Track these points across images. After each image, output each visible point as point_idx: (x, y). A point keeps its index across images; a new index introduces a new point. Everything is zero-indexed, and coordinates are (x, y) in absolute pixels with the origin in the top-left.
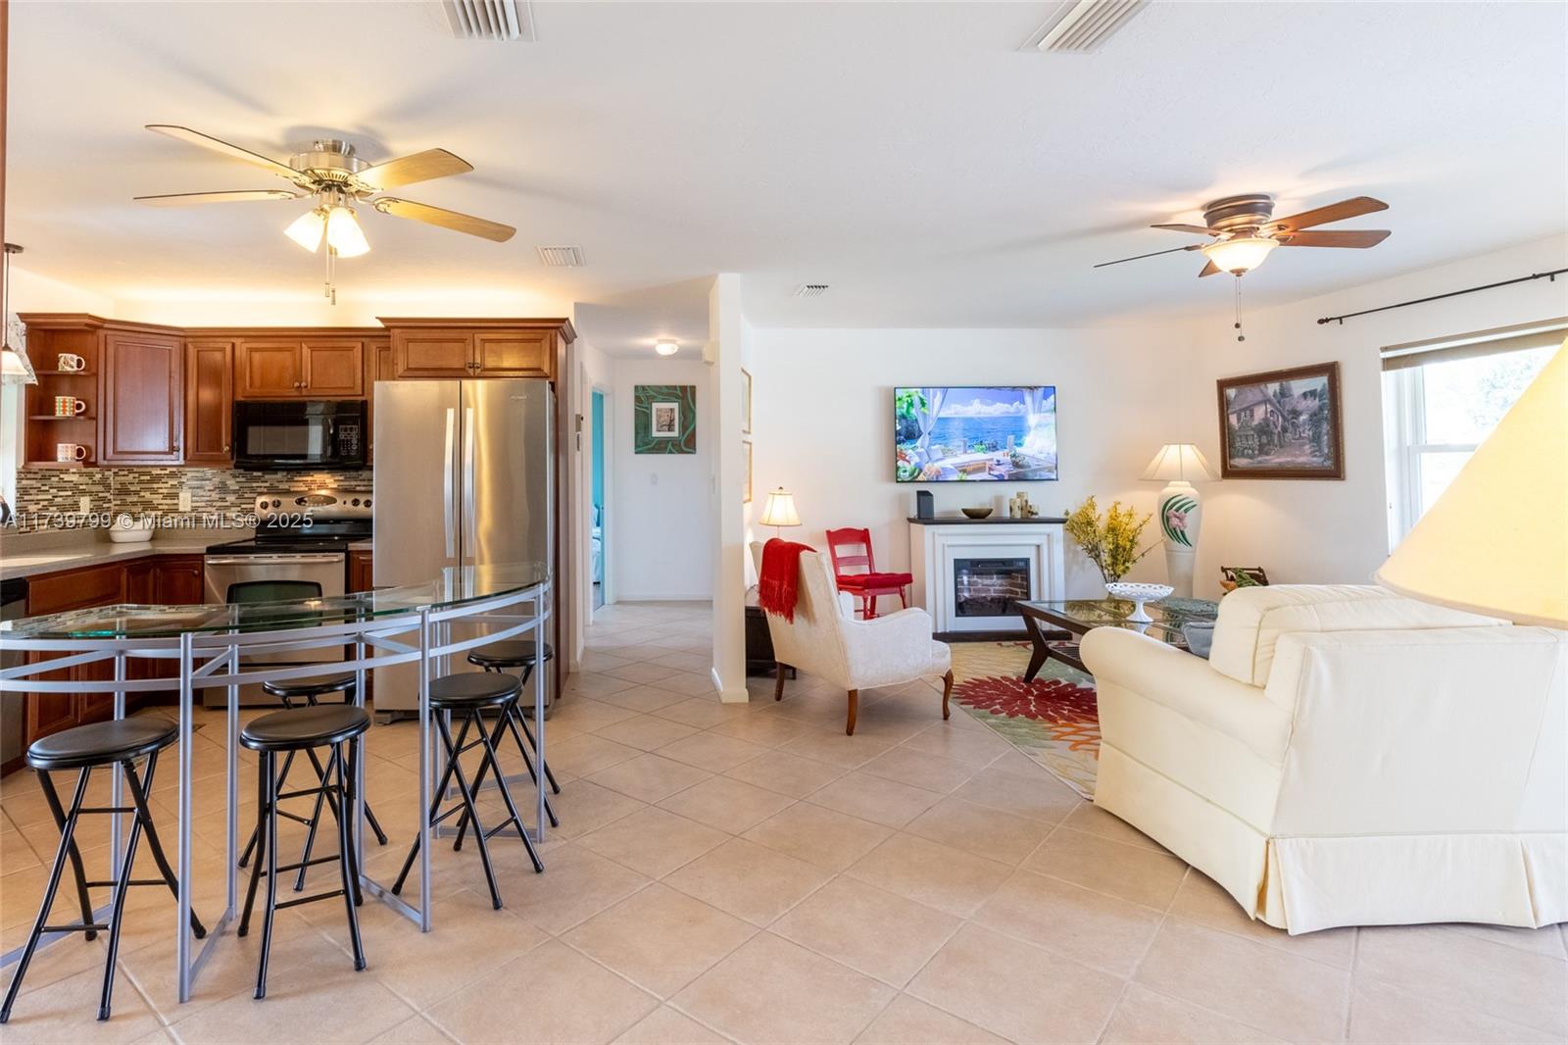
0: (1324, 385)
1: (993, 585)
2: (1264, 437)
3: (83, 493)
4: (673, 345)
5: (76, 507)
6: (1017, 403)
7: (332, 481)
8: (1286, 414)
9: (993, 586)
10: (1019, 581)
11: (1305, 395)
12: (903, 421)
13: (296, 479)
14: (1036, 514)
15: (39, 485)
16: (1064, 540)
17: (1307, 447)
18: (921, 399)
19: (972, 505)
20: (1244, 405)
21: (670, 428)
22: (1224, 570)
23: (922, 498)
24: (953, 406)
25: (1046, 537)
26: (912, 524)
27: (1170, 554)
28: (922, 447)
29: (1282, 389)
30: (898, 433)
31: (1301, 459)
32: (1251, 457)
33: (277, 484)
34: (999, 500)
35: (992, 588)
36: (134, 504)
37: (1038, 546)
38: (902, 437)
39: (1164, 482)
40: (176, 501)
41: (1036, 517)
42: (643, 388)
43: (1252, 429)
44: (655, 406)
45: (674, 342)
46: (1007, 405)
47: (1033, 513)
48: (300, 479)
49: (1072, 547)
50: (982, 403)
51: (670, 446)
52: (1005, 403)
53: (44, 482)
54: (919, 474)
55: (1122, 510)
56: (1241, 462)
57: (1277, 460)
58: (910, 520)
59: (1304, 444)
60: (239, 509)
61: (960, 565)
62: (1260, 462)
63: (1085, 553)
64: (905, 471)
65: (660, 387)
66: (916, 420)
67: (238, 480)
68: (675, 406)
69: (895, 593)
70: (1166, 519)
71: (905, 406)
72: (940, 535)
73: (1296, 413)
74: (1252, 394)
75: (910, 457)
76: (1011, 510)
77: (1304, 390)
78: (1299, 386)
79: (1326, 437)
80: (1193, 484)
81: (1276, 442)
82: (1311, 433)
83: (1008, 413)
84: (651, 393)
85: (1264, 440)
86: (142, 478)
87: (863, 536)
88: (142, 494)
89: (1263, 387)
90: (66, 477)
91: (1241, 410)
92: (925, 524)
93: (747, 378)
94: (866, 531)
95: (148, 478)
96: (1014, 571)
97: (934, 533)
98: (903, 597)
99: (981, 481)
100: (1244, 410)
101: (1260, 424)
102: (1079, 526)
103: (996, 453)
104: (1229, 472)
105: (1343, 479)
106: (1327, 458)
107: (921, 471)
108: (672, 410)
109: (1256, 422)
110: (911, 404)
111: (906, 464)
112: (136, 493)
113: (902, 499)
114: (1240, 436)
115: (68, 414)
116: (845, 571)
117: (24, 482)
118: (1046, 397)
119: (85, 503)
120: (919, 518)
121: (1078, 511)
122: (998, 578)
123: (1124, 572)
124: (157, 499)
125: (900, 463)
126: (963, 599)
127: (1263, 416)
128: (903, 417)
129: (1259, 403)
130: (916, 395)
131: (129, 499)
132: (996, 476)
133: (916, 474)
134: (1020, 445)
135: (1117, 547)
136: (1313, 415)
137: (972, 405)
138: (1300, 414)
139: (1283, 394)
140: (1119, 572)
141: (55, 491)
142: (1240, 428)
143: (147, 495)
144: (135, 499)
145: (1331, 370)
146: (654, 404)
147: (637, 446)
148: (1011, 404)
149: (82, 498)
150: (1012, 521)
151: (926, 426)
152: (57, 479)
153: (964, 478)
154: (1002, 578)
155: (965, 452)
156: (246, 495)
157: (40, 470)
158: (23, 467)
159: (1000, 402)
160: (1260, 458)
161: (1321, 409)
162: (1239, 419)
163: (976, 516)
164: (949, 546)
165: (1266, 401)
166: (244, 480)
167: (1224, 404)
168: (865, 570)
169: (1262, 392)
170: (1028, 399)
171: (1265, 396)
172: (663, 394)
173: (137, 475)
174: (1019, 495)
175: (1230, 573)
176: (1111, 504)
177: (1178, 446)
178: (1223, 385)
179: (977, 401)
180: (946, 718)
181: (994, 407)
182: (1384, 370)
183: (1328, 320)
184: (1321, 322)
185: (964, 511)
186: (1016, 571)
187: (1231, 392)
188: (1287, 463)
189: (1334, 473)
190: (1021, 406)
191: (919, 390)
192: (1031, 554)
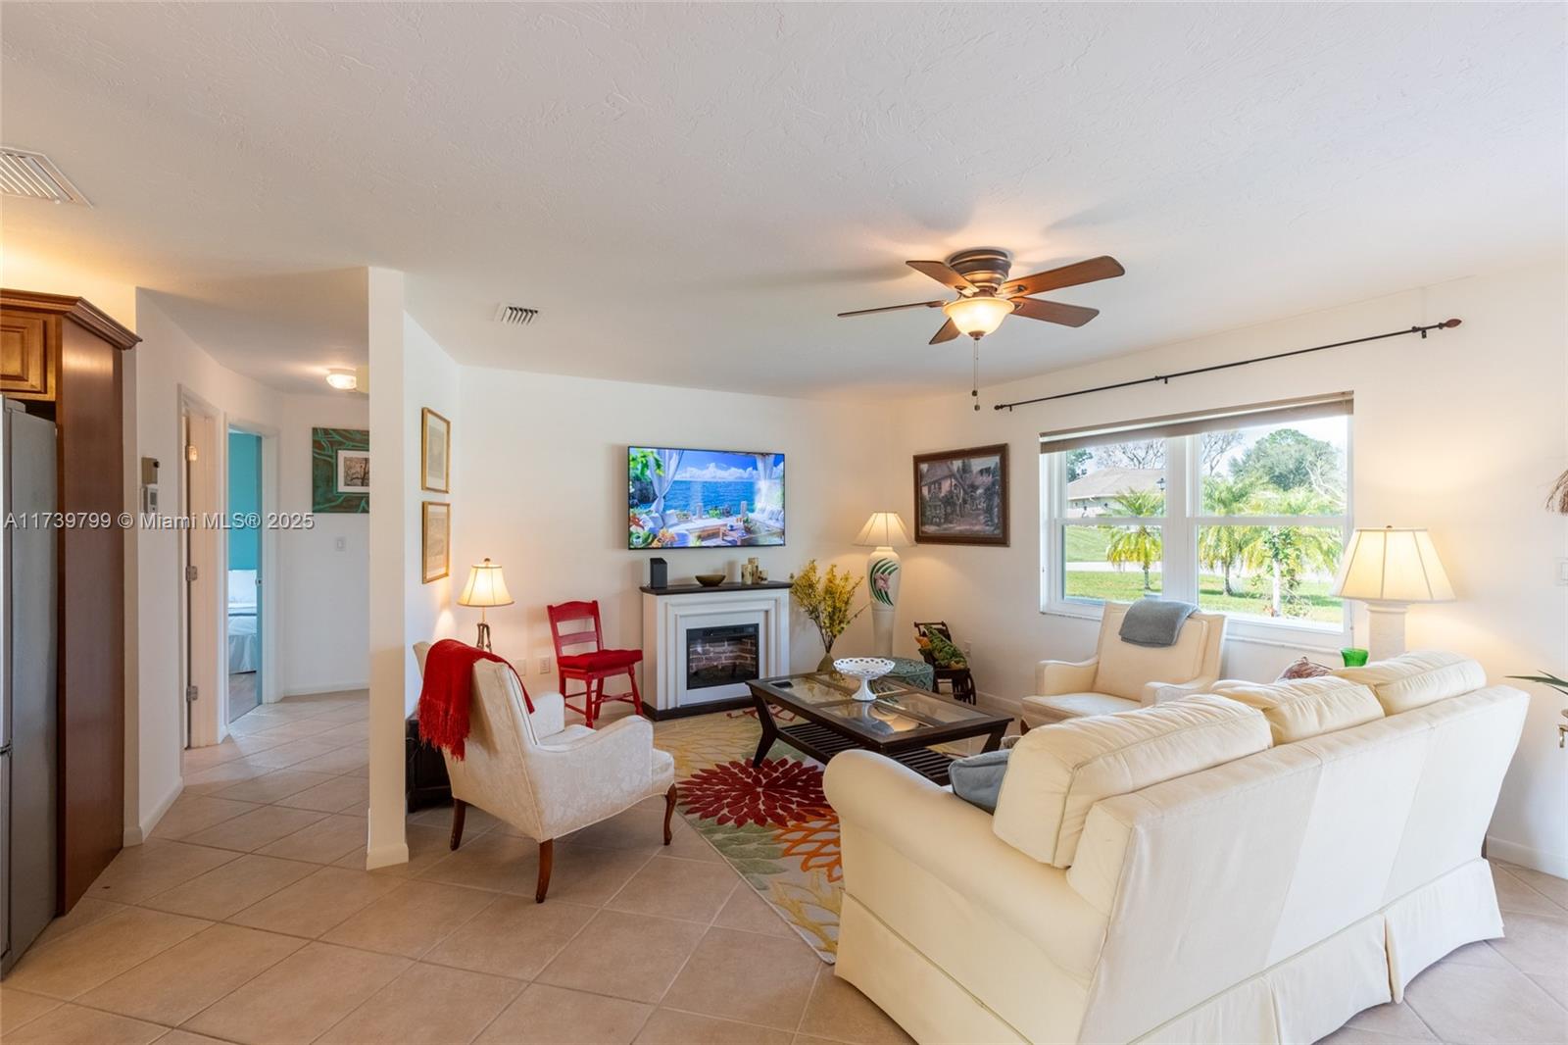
0: (997, 464)
1: (724, 652)
2: (949, 508)
4: (352, 377)
6: (751, 469)
8: (966, 487)
9: (723, 654)
10: (749, 647)
11: (981, 472)
12: (637, 483)
14: (766, 579)
16: (790, 603)
17: (982, 517)
18: (657, 460)
19: (706, 571)
20: (935, 479)
21: (364, 480)
22: (917, 625)
23: (655, 566)
24: (689, 469)
25: (773, 602)
26: (645, 594)
27: (875, 611)
28: (656, 512)
29: (964, 465)
30: (631, 496)
31: (977, 528)
32: (938, 525)
34: (731, 565)
35: (723, 656)
37: (767, 612)
38: (636, 501)
39: (872, 547)
41: (765, 582)
42: (325, 431)
43: (940, 500)
44: (343, 454)
45: (352, 373)
46: (741, 471)
47: (762, 579)
49: (795, 609)
50: (717, 466)
51: (363, 503)
52: (739, 468)
54: (652, 541)
55: (839, 573)
56: (930, 529)
57: (958, 528)
58: (643, 590)
59: (979, 515)
61: (693, 636)
62: (945, 529)
63: (807, 614)
64: (639, 537)
65: (350, 432)
66: (651, 482)
69: (624, 672)
70: (873, 581)
71: (639, 467)
72: (672, 605)
73: (974, 488)
74: (941, 469)
75: (644, 522)
76: (743, 576)
77: (979, 468)
78: (978, 464)
79: (996, 509)
80: (895, 550)
81: (958, 512)
82: (985, 505)
83: (741, 478)
84: (338, 438)
85: (949, 510)
87: (592, 609)
89: (948, 463)
91: (931, 484)
92: (658, 594)
93: (445, 425)
94: (595, 603)
96: (744, 637)
97: (666, 604)
98: (632, 675)
99: (715, 547)
100: (934, 483)
101: (946, 496)
102: (801, 589)
103: (730, 518)
104: (921, 538)
105: (1008, 546)
106: (997, 527)
107: (655, 537)
108: (367, 460)
109: (942, 495)
110: (646, 465)
111: (639, 530)
113: (635, 566)
114: (930, 506)
116: (568, 651)
118: (776, 464)
120: (652, 588)
121: (802, 574)
122: (729, 645)
123: (840, 632)
125: (633, 529)
126: (695, 670)
127: (948, 489)
128: (637, 479)
129: (946, 477)
130: (652, 455)
132: (729, 542)
133: (650, 540)
134: (753, 511)
135: (834, 608)
136: (987, 489)
137: (707, 468)
138: (977, 488)
139: (965, 470)
140: (835, 633)
142: (930, 498)
145: (1001, 450)
146: (340, 453)
148: (745, 470)
150: (743, 587)
151: (661, 490)
153: (701, 544)
154: (733, 644)
155: (701, 517)
159: (735, 466)
160: (945, 526)
161: (993, 484)
162: (929, 491)
163: (709, 584)
164: (681, 616)
165: (951, 476)
167: (918, 477)
168: (592, 648)
169: (948, 467)
170: (760, 465)
171: (951, 471)
172: (353, 440)
174: (751, 561)
175: (922, 628)
176: (829, 567)
177: (884, 514)
178: (918, 460)
179: (712, 465)
180: (667, 842)
181: (729, 471)
182: (1042, 453)
183: (1002, 407)
184: (997, 408)
185: (698, 578)
186: (746, 637)
187: (924, 467)
188: (966, 530)
189: (1001, 540)
190: (755, 472)
191: (655, 450)
192: (759, 619)
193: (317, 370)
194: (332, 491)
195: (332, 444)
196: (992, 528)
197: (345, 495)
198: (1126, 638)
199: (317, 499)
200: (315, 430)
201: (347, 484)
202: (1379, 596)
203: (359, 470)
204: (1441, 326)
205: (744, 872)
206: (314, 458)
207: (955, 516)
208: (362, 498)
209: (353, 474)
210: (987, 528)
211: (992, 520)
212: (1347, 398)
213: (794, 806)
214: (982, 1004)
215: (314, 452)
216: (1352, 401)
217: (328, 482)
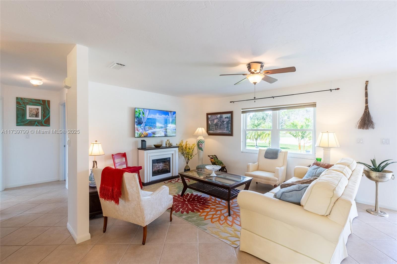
0: (230, 116)
2: (216, 126)
4: (40, 81)
6: (167, 115)
8: (221, 122)
9: (161, 166)
10: (167, 164)
11: (226, 118)
12: (138, 118)
14: (172, 145)
16: (178, 151)
17: (226, 129)
18: (143, 112)
19: (156, 143)
20: (213, 119)
21: (37, 115)
22: (209, 156)
23: (143, 142)
24: (151, 115)
25: (174, 151)
26: (139, 150)
28: (143, 127)
29: (221, 116)
30: (135, 122)
31: (224, 132)
32: (213, 131)
34: (162, 141)
35: (160, 166)
37: (172, 154)
38: (137, 124)
39: (198, 137)
41: (172, 146)
42: (21, 99)
43: (214, 124)
44: (28, 107)
45: (41, 80)
46: (165, 116)
47: (171, 145)
50: (159, 115)
51: (36, 123)
54: (142, 135)
55: (188, 143)
56: (211, 132)
57: (219, 132)
58: (139, 149)
61: (154, 161)
62: (215, 132)
64: (138, 134)
65: (31, 99)
66: (141, 118)
68: (40, 108)
70: (198, 145)
71: (138, 114)
72: (149, 153)
73: (223, 122)
74: (214, 117)
75: (139, 130)
76: (166, 144)
78: (224, 116)
79: (230, 127)
80: (204, 137)
81: (219, 127)
82: (226, 126)
84: (26, 101)
85: (216, 127)
87: (124, 155)
89: (217, 115)
91: (211, 120)
92: (144, 150)
94: (125, 153)
96: (166, 161)
97: (147, 153)
98: (139, 174)
99: (158, 137)
100: (212, 120)
101: (216, 123)
103: (162, 129)
104: (210, 134)
105: (233, 136)
106: (230, 131)
107: (142, 134)
108: (38, 109)
109: (215, 123)
110: (140, 114)
111: (138, 132)
113: (136, 143)
114: (211, 126)
118: (174, 114)
120: (142, 148)
121: (179, 144)
122: (162, 163)
123: (191, 159)
125: (136, 132)
126: (154, 171)
127: (216, 122)
128: (137, 117)
129: (215, 119)
130: (142, 111)
133: (141, 135)
134: (168, 127)
136: (227, 122)
137: (156, 115)
138: (224, 122)
139: (221, 117)
140: (189, 159)
142: (211, 124)
145: (231, 113)
146: (27, 106)
147: (17, 123)
148: (166, 115)
150: (166, 148)
151: (144, 121)
153: (154, 136)
154: (163, 163)
155: (154, 128)
159: (164, 115)
160: (215, 131)
161: (229, 121)
162: (211, 122)
163: (158, 147)
164: (151, 156)
165: (217, 118)
167: (208, 119)
169: (216, 116)
170: (170, 114)
171: (217, 117)
172: (33, 102)
174: (168, 140)
175: (211, 157)
176: (186, 142)
177: (201, 128)
178: (208, 114)
179: (158, 114)
180: (171, 221)
181: (162, 116)
182: (242, 113)
183: (232, 102)
184: (231, 102)
185: (154, 145)
186: (167, 161)
187: (209, 116)
188: (221, 132)
189: (231, 134)
190: (168, 116)
191: (142, 109)
192: (171, 156)
193: (26, 78)
194: (24, 119)
195: (24, 103)
196: (229, 132)
197: (29, 120)
198: (266, 157)
199: (18, 122)
200: (17, 98)
201: (30, 117)
202: (328, 147)
203: (35, 112)
204: (336, 89)
205: (198, 226)
206: (17, 108)
207: (218, 129)
208: (36, 121)
209: (33, 113)
210: (227, 132)
211: (228, 130)
212: (315, 104)
213: (199, 206)
214: (297, 252)
215: (17, 105)
216: (316, 104)
217: (23, 116)
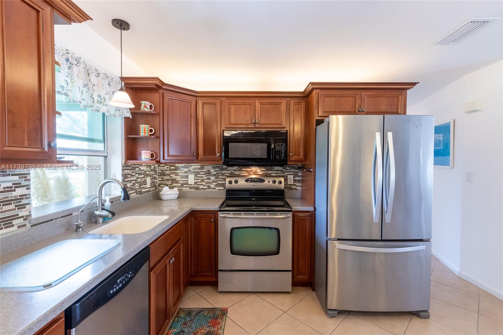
3: (148, 175)
5: (145, 183)
7: (260, 171)
13: (243, 169)
15: (131, 173)
33: (234, 172)
36: (168, 180)
40: (187, 179)
48: (245, 169)
53: (133, 171)
60: (216, 183)
67: (216, 169)
86: (171, 168)
88: (171, 175)
90: (142, 168)
95: (174, 168)
112: (169, 175)
115: (146, 135)
117: (125, 171)
119: (149, 180)
124: (178, 178)
131: (166, 178)
141: (137, 175)
143: (174, 176)
144: (168, 178)
149: (147, 178)
152: (138, 168)
156: (219, 177)
157: (132, 165)
158: (125, 163)
166: (218, 169)
173: (169, 166)
